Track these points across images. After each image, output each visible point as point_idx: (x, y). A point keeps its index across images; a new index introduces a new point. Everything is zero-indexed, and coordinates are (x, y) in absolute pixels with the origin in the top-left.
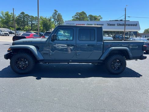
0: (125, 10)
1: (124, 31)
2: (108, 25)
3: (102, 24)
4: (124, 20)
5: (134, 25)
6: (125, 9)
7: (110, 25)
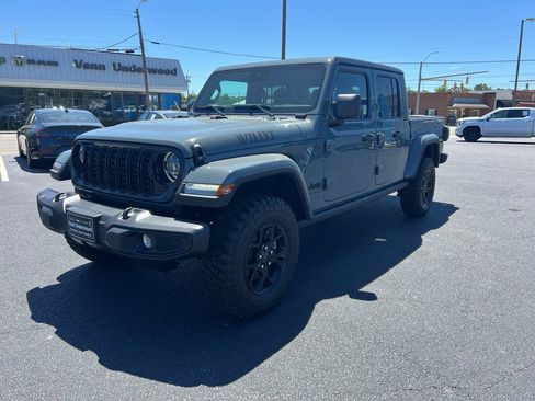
0: (138, 17)
1: (144, 90)
2: (78, 66)
3: (52, 60)
4: (139, 52)
5: (167, 72)
6: (137, 12)
7: (87, 66)
